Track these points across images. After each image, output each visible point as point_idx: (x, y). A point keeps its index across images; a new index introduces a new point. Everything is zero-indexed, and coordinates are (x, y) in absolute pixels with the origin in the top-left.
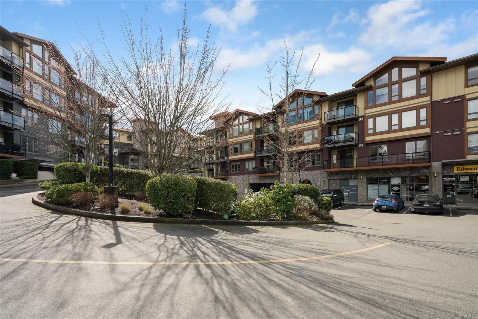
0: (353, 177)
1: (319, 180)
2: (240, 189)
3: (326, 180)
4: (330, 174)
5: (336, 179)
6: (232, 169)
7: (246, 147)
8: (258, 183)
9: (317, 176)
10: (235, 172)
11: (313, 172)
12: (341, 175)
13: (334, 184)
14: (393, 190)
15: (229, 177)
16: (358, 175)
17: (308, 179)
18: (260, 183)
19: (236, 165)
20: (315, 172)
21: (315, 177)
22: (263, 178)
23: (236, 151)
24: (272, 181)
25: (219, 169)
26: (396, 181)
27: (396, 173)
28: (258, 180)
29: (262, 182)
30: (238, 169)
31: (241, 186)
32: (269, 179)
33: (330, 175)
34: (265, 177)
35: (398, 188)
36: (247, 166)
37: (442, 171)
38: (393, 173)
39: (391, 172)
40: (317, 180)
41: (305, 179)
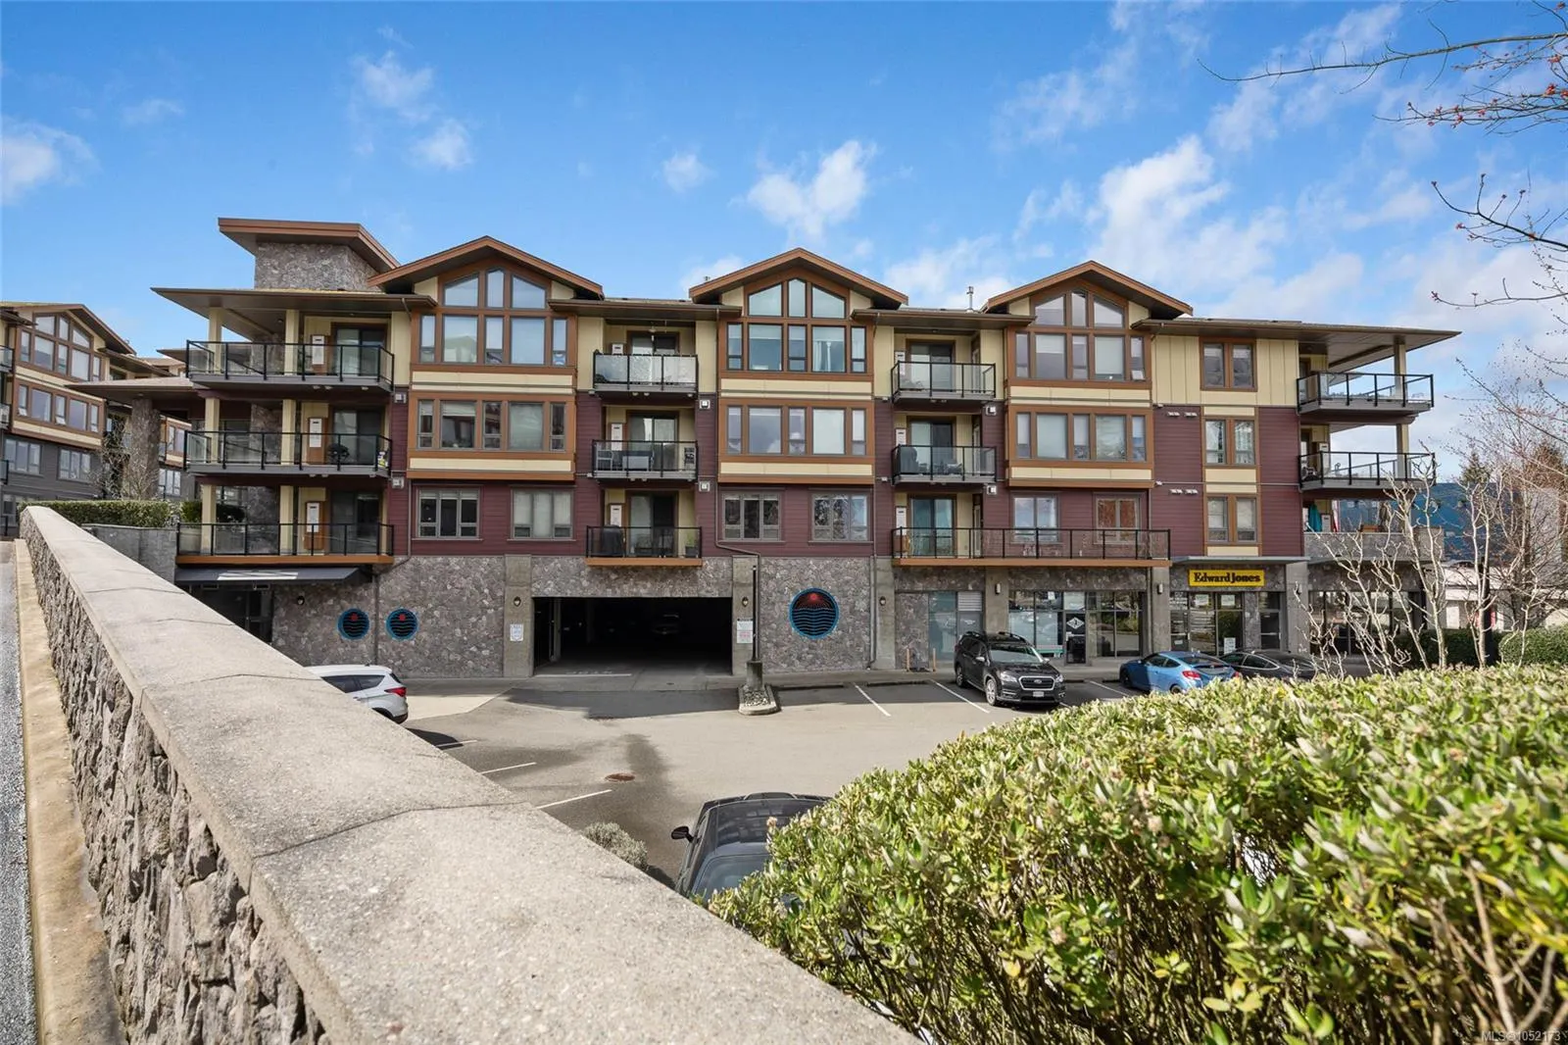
0: (970, 588)
1: (865, 592)
2: (475, 625)
3: (889, 593)
4: (903, 572)
5: (918, 592)
6: (419, 524)
7: (526, 425)
8: (589, 594)
9: (856, 578)
10: (438, 537)
11: (842, 565)
12: (935, 578)
13: (910, 607)
14: (1069, 629)
15: (399, 559)
16: (988, 581)
17: (823, 588)
18: (600, 594)
19: (449, 506)
20: (848, 562)
21: (847, 582)
22: (613, 577)
23: (461, 435)
24: (660, 591)
25: (313, 515)
26: (1074, 602)
27: (1079, 579)
28: (585, 583)
29: (609, 594)
30: (460, 524)
31: (484, 608)
32: (644, 579)
33: (901, 579)
34: (623, 572)
35: (1080, 623)
36: (520, 517)
37: (1171, 579)
38: (1073, 580)
39: (1068, 576)
40: (856, 594)
41: (810, 586)
